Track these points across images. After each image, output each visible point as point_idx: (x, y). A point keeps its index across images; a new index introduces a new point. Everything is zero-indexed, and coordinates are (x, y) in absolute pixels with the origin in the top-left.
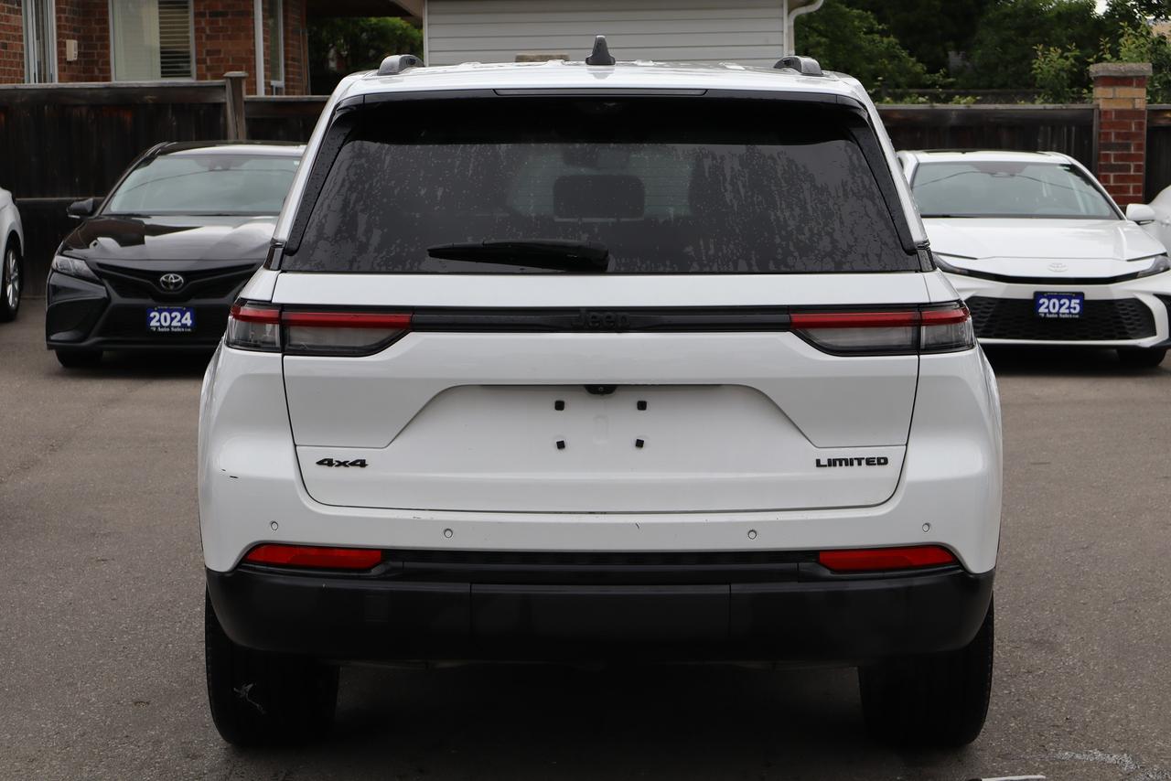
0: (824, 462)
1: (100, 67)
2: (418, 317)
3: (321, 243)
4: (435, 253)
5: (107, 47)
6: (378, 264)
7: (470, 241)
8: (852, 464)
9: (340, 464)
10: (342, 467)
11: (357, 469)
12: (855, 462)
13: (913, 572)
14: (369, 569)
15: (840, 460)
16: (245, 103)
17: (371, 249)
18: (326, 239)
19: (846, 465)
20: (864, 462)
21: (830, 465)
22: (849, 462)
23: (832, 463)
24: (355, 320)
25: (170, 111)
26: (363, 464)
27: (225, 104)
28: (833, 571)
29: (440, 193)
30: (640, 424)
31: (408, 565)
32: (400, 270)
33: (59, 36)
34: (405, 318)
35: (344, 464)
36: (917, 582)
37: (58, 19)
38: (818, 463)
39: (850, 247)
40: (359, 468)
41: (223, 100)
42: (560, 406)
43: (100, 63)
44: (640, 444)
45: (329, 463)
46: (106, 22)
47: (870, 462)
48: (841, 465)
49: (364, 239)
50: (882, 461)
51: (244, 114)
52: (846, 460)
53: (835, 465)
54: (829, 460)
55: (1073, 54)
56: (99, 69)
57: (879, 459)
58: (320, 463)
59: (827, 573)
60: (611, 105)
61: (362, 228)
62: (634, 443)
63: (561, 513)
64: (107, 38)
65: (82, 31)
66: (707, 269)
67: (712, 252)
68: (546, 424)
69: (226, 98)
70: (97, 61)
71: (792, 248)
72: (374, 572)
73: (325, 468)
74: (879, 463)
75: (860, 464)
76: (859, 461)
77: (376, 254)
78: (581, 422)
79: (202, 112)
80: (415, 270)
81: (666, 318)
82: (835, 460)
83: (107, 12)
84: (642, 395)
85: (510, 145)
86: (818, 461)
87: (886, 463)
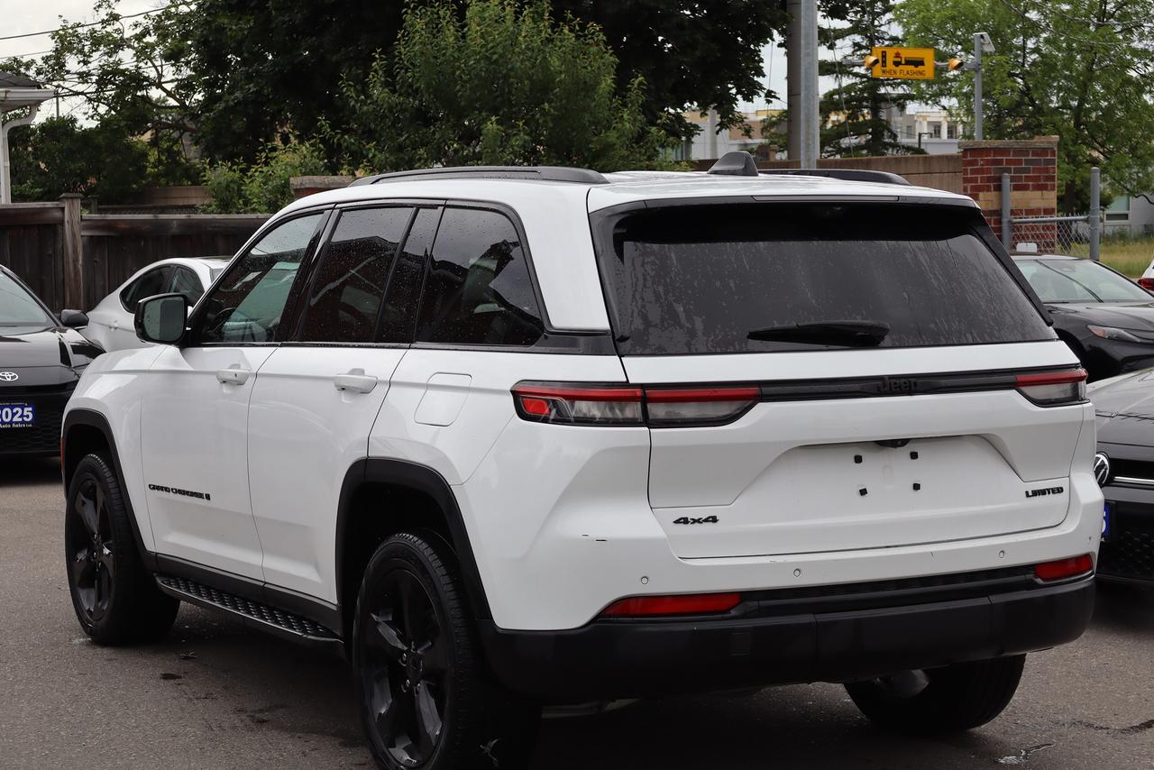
0: (1030, 493)
2: (766, 390)
3: (651, 330)
4: (755, 336)
6: (712, 347)
7: (776, 325)
8: (1046, 494)
9: (695, 521)
10: (696, 524)
11: (710, 525)
14: (728, 611)
15: (1038, 491)
17: (699, 333)
18: (656, 326)
19: (1042, 494)
20: (1051, 491)
21: (1034, 496)
22: (1043, 492)
23: (1036, 493)
24: (714, 394)
26: (714, 519)
28: (1043, 579)
29: (732, 285)
30: (915, 470)
31: (763, 603)
32: (732, 350)
34: (755, 390)
35: (698, 521)
38: (1028, 495)
40: (711, 523)
42: (858, 459)
44: (916, 487)
45: (685, 521)
47: (1054, 491)
48: (1040, 494)
49: (688, 325)
53: (1036, 495)
54: (1032, 491)
55: (241, 167)
57: (1058, 488)
58: (677, 522)
59: (1041, 582)
60: (839, 209)
61: (683, 317)
62: (912, 486)
63: (866, 549)
66: (951, 341)
67: (947, 328)
68: (851, 475)
72: (733, 612)
73: (681, 526)
74: (1059, 492)
75: (1049, 493)
76: (1048, 491)
77: (706, 338)
78: (874, 470)
80: (744, 350)
81: (943, 382)
84: (916, 447)
85: (766, 243)
86: (1027, 492)
87: (1062, 491)
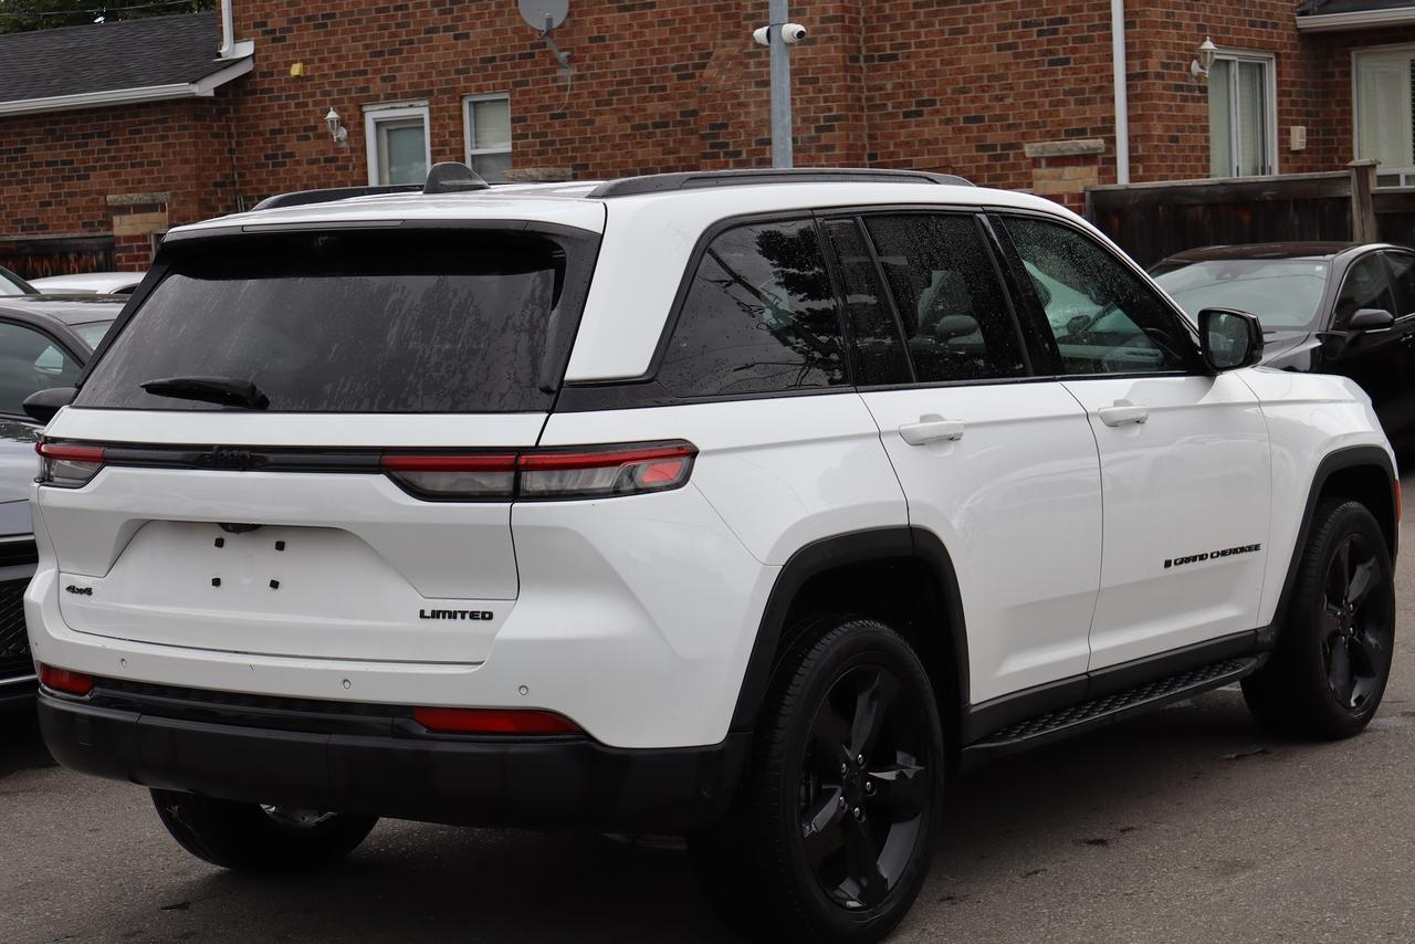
0: (428, 613)
1: (1341, 155)
2: (108, 452)
5: (1350, 132)
8: (455, 617)
9: (78, 591)
10: (79, 594)
11: (85, 596)
12: (459, 615)
13: (514, 737)
14: (85, 694)
15: (444, 612)
16: (1373, 195)
17: (115, 385)
19: (450, 617)
20: (467, 616)
21: (433, 617)
22: (452, 615)
23: (436, 614)
25: (1292, 208)
26: (88, 591)
27: (1350, 197)
28: (430, 729)
31: (106, 692)
33: (1281, 122)
34: (99, 451)
35: (80, 591)
36: (514, 749)
37: (1280, 103)
38: (422, 615)
39: (477, 385)
40: (88, 596)
41: (1348, 194)
42: (220, 543)
43: (1340, 151)
44: (275, 584)
45: (73, 590)
46: (1349, 103)
47: (474, 616)
48: (444, 617)
50: (487, 616)
51: (1371, 207)
52: (450, 612)
53: (438, 617)
54: (433, 611)
56: (1340, 158)
57: (484, 613)
58: (68, 589)
59: (424, 731)
62: (270, 583)
64: (1350, 122)
65: (1321, 114)
66: (333, 408)
67: (346, 389)
68: (204, 559)
69: (1351, 191)
70: (1337, 149)
71: (419, 387)
72: (87, 696)
74: (483, 618)
75: (463, 617)
76: (463, 614)
78: (232, 559)
79: (1327, 208)
82: (439, 612)
83: (1350, 93)
84: (279, 536)
86: (422, 612)
87: (491, 617)
